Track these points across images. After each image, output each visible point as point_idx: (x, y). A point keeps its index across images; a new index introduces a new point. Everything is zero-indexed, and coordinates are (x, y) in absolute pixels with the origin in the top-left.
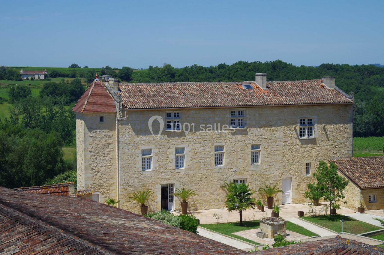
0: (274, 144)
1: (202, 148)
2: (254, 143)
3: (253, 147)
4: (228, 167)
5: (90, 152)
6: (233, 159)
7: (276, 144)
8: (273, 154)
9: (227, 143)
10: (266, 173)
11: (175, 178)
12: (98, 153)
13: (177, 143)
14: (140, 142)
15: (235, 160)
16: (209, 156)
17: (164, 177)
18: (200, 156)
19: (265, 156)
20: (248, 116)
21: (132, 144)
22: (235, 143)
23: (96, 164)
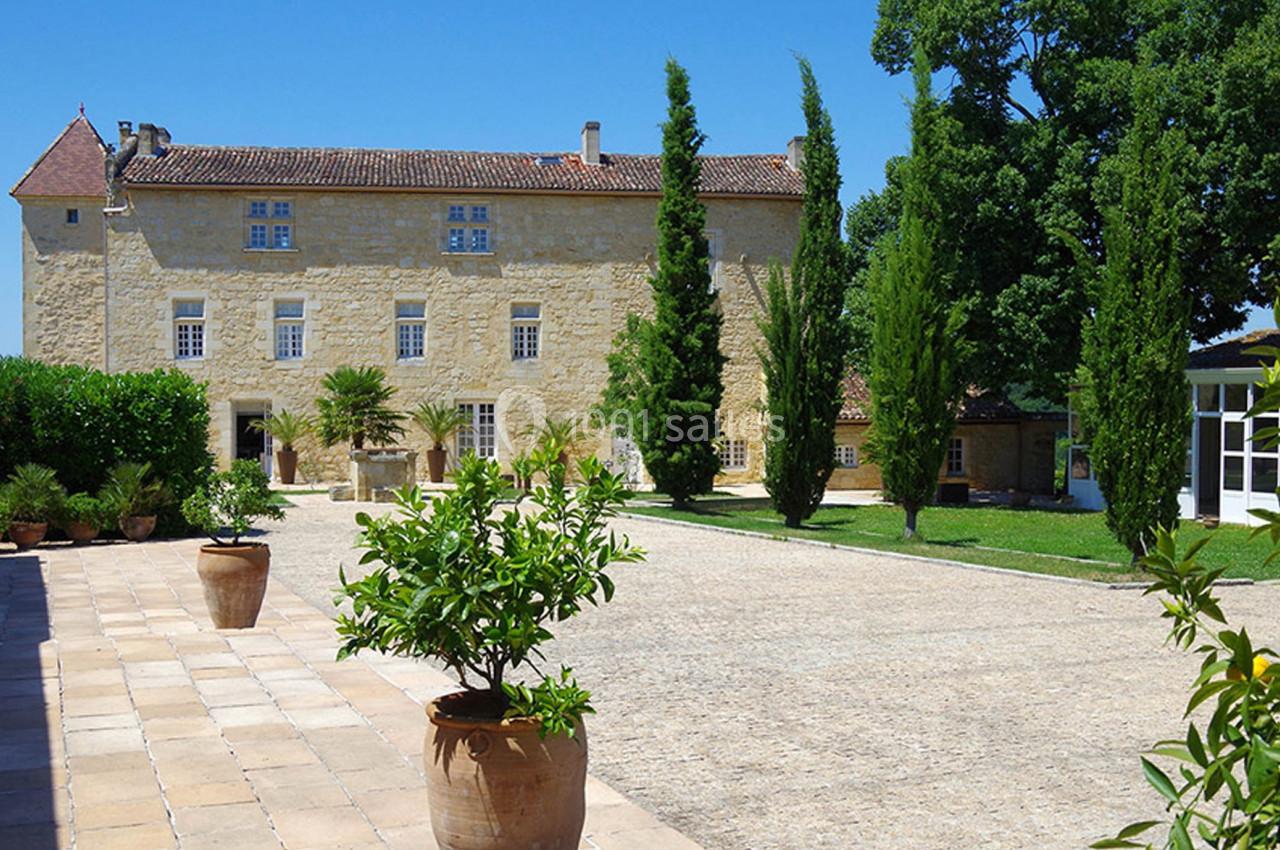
0: (582, 303)
1: (356, 305)
2: (519, 299)
3: (517, 311)
4: (437, 363)
5: (40, 303)
6: (454, 342)
7: (591, 305)
8: (580, 333)
9: (435, 296)
10: (558, 387)
11: (274, 387)
12: (60, 307)
13: (278, 286)
14: (167, 278)
15: (460, 344)
16: (378, 328)
17: (239, 381)
18: (350, 328)
19: (553, 337)
20: (499, 221)
21: (144, 284)
22: (458, 295)
23: (57, 337)
